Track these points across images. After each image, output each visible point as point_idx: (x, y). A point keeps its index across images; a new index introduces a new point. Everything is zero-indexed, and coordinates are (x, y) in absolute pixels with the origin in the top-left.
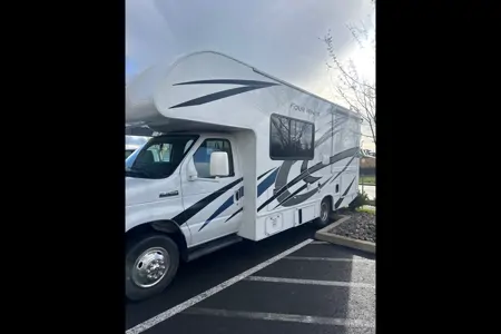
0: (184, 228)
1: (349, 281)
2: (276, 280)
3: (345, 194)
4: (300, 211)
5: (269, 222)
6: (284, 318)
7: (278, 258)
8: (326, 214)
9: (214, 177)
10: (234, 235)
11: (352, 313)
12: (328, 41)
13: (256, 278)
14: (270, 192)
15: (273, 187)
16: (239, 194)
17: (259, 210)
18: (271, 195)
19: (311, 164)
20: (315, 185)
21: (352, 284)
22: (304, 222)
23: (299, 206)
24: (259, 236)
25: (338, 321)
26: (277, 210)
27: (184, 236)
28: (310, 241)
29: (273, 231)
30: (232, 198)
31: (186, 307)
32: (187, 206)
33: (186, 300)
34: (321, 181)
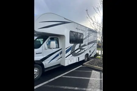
0: (43, 63)
1: (90, 78)
2: (69, 77)
3: (92, 53)
4: (79, 58)
5: (69, 61)
6: (70, 88)
7: (71, 71)
8: (87, 58)
9: (51, 48)
10: (59, 64)
11: (89, 87)
12: (87, 10)
13: (64, 77)
14: (69, 52)
15: (70, 51)
16: (61, 53)
17: (66, 57)
18: (70, 53)
19: (82, 45)
20: (83, 51)
21: (91, 78)
22: (80, 61)
23: (78, 56)
24: (66, 65)
25: (84, 89)
26: (71, 57)
27: (43, 65)
28: (81, 66)
29: (70, 63)
30: (58, 54)
31: (43, 85)
32: (44, 57)
33: (43, 83)
34: (85, 50)
